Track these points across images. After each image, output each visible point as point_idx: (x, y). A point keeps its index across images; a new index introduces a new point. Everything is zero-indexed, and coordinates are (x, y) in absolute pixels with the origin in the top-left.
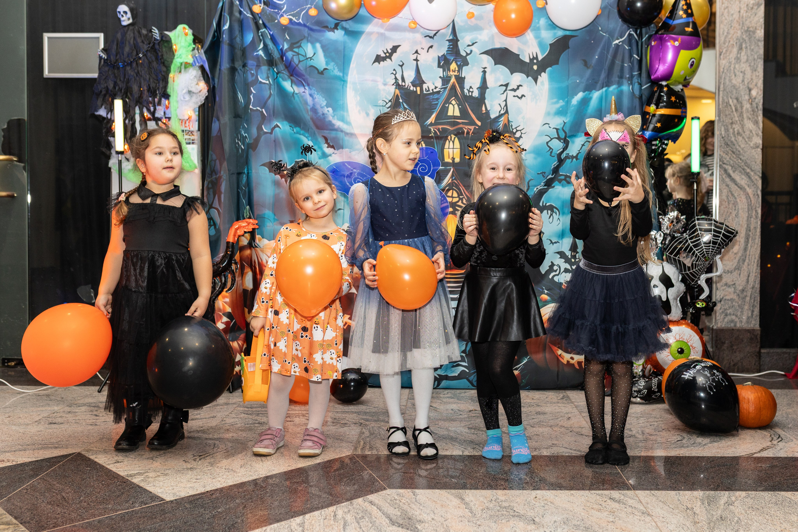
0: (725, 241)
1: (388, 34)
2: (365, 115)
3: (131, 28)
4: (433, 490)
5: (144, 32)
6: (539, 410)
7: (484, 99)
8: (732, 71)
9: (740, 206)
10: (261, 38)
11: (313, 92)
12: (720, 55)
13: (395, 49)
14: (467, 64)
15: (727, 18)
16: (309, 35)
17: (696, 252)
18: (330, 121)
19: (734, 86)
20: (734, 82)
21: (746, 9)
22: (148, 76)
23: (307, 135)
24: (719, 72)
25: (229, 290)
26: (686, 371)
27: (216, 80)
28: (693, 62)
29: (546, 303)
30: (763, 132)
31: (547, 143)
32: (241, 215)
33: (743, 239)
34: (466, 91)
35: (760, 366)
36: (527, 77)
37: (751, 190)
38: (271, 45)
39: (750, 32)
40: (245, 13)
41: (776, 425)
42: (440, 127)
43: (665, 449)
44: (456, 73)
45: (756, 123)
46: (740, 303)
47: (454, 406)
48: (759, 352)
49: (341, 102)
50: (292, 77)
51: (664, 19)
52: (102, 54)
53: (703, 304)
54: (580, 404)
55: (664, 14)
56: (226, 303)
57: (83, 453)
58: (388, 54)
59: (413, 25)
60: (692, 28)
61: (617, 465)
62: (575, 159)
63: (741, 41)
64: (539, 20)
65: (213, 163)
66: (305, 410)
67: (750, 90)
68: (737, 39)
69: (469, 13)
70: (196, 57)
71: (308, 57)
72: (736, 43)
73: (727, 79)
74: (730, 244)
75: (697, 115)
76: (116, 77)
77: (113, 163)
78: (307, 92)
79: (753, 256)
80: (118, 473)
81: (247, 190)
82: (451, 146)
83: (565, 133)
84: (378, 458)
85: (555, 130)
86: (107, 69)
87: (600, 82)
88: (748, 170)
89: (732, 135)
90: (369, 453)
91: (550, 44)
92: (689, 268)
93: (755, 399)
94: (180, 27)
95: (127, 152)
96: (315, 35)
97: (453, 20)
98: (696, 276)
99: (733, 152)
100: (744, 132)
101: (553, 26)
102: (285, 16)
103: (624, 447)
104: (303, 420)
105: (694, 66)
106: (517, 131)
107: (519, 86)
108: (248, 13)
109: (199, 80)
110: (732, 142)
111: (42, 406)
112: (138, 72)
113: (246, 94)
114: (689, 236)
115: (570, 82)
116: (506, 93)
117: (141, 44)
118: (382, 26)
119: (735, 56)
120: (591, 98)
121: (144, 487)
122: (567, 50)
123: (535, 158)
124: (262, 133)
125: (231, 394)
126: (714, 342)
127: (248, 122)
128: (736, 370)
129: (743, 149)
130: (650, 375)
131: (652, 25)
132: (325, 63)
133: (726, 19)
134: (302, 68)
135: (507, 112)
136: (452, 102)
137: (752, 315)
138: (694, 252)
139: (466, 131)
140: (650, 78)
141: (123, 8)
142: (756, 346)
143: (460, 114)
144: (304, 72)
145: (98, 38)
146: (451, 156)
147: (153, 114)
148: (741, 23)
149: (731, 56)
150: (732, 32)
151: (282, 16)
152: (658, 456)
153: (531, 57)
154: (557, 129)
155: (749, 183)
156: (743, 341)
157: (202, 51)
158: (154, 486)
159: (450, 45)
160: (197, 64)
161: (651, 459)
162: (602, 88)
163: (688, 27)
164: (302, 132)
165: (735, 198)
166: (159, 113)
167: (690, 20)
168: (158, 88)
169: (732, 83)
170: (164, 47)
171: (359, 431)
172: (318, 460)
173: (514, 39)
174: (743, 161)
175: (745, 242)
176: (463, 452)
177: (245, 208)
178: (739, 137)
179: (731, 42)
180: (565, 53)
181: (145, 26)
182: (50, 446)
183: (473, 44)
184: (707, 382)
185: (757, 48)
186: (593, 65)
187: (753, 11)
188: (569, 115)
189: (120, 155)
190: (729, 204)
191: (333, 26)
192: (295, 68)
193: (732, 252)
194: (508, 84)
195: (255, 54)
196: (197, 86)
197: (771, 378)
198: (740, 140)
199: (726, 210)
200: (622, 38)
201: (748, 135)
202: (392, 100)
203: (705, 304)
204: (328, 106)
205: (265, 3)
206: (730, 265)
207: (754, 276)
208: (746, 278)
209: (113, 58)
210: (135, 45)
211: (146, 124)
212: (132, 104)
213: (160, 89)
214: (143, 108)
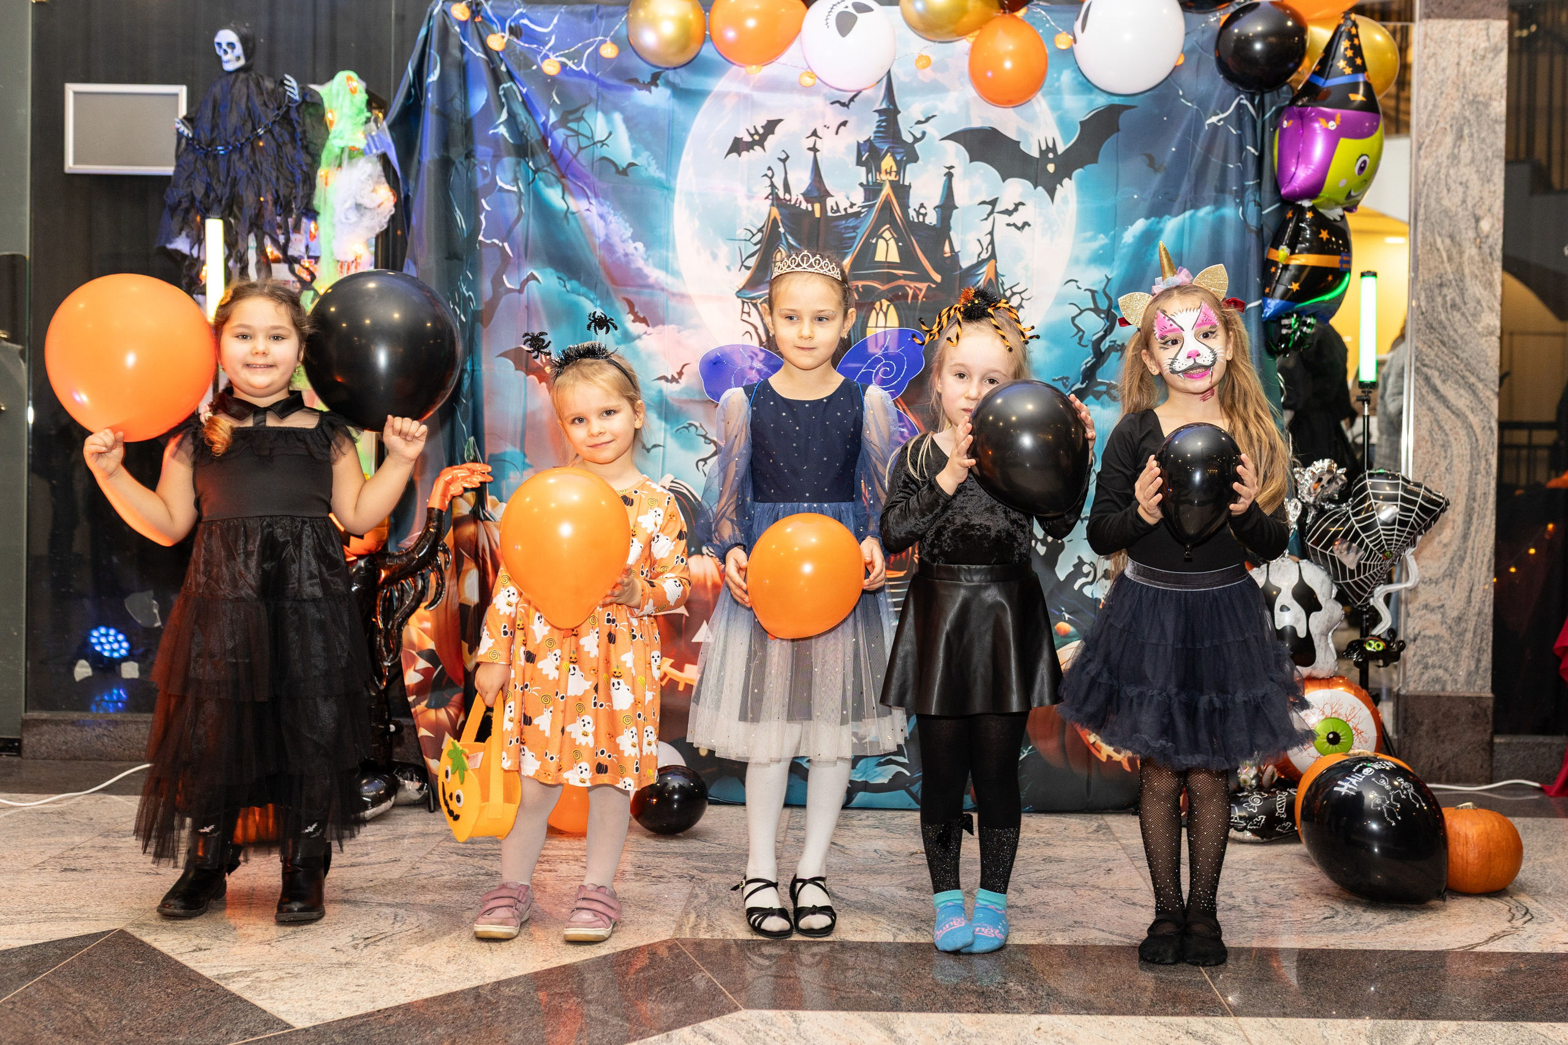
0: (1424, 520)
1: (757, 96)
2: (710, 258)
3: (242, 76)
4: (834, 1013)
5: (269, 84)
6: (1051, 854)
7: (949, 229)
8: (1443, 182)
9: (1456, 449)
10: (503, 100)
12: (1419, 149)
13: (771, 126)
14: (915, 159)
15: (1434, 75)
16: (599, 95)
17: (1367, 541)
18: (639, 269)
19: (1446, 212)
20: (1446, 202)
21: (1470, 58)
22: (274, 174)
23: (592, 296)
24: (1417, 184)
25: (431, 605)
26: (1343, 779)
27: (412, 183)
28: (1364, 162)
29: (1067, 638)
30: (1502, 304)
31: (1073, 319)
32: (457, 455)
33: (1461, 516)
34: (912, 213)
35: (1493, 772)
36: (1035, 187)
37: (1477, 419)
38: (522, 115)
39: (1478, 104)
40: (472, 49)
41: (1522, 889)
42: (860, 284)
43: (1299, 933)
44: (893, 177)
45: (1490, 284)
46: (1453, 643)
47: (880, 845)
48: (1491, 743)
49: (662, 231)
50: (563, 180)
51: (1307, 77)
52: (182, 128)
53: (1378, 646)
54: (1131, 841)
55: (1308, 66)
57: (130, 930)
58: (756, 137)
59: (808, 81)
60: (1365, 95)
61: (1203, 965)
63: (1462, 121)
64: (1060, 73)
66: (580, 849)
67: (1477, 220)
68: (1452, 118)
69: (921, 57)
70: (372, 137)
71: (596, 139)
72: (1451, 126)
73: (1433, 196)
74: (1435, 526)
75: (1372, 269)
76: (210, 174)
78: (594, 209)
79: (1481, 551)
80: (200, 971)
81: (470, 404)
82: (881, 322)
83: (1109, 299)
84: (725, 947)
85: (1089, 294)
86: (192, 157)
87: (1179, 199)
88: (1473, 380)
89: (1441, 309)
90: (707, 936)
91: (1082, 123)
92: (1352, 572)
93: (1479, 836)
94: (342, 76)
96: (612, 96)
97: (889, 72)
98: (1364, 590)
99: (1443, 343)
100: (1465, 304)
101: (1087, 85)
102: (553, 57)
103: (1217, 928)
104: (575, 868)
105: (1366, 171)
106: (1013, 294)
107: (1017, 206)
108: (477, 51)
109: (378, 183)
110: (1440, 322)
111: (49, 835)
112: (255, 165)
113: (473, 211)
114: (1353, 509)
115: (1119, 198)
116: (991, 218)
117: (259, 109)
118: (746, 80)
119: (1448, 151)
120: (1161, 231)
121: (252, 1001)
122: (1114, 136)
123: (1049, 349)
124: (501, 290)
125: (431, 815)
126: (1400, 722)
127: (476, 268)
128: (1444, 777)
129: (1462, 337)
130: (1272, 786)
131: (1285, 88)
132: (630, 152)
133: (1431, 78)
134: (584, 163)
135: (993, 256)
136: (884, 235)
137: (1477, 667)
138: (1363, 540)
139: (911, 292)
140: (1279, 192)
141: (226, 36)
142: (1485, 730)
143: (901, 258)
144: (587, 171)
145: (176, 95)
146: (881, 342)
147: (284, 249)
148: (1461, 85)
149: (1441, 151)
150: (1442, 103)
151: (546, 57)
152: (1284, 949)
153: (1044, 148)
154: (1093, 292)
155: (1473, 405)
156: (1458, 719)
157: (385, 125)
158: (272, 998)
159: (882, 121)
160: (374, 151)
161: (1270, 955)
162: (1184, 211)
163: (1356, 92)
164: (583, 290)
165: (1447, 435)
166: (297, 248)
167: (1361, 78)
168: (295, 198)
169: (1442, 205)
170: (307, 116)
171: (688, 891)
172: (603, 950)
173: (1010, 112)
174: (1462, 360)
175: (1465, 522)
176: (895, 937)
177: (466, 441)
178: (1455, 313)
179: (1442, 124)
180: (1109, 140)
181: (271, 74)
182: (63, 915)
183: (927, 120)
184: (1384, 801)
185: (1492, 135)
186: (1165, 164)
187: (1486, 63)
188: (1117, 263)
190: (1433, 446)
191: (648, 79)
192: (571, 161)
193: (1440, 542)
194: (996, 200)
195: (491, 132)
196: (374, 194)
197: (1516, 795)
198: (1456, 319)
199: (1428, 457)
200: (1223, 113)
201: (1472, 310)
202: (764, 229)
203: (1382, 645)
204: (635, 238)
205: (513, 31)
206: (1435, 567)
207: (1481, 590)
208: (1467, 593)
209: (204, 136)
210: (250, 112)
211: (270, 271)
212: (242, 228)
213: (299, 200)
214: (263, 238)
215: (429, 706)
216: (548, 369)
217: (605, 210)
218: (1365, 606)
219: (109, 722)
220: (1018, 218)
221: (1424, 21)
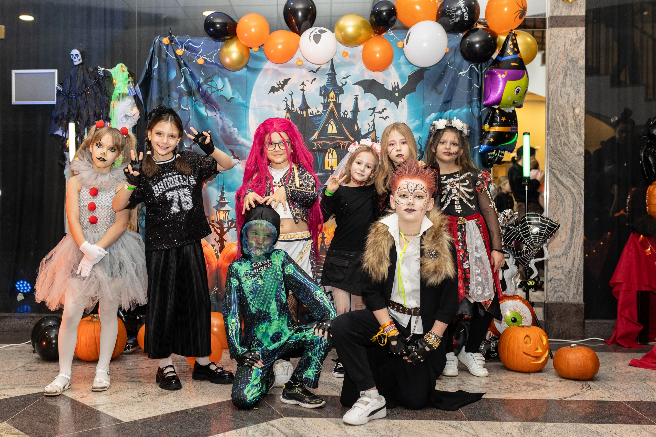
0: (549, 233)
1: (280, 69)
3: (81, 66)
5: (91, 70)
7: (357, 119)
8: (559, 94)
9: (566, 202)
10: (183, 74)
11: (222, 116)
12: (549, 80)
13: (286, 81)
16: (220, 71)
17: (526, 241)
18: (236, 138)
19: (561, 106)
20: (560, 102)
21: (570, 43)
22: (94, 104)
24: (548, 95)
28: (519, 89)
30: (585, 143)
33: (569, 230)
34: (342, 114)
35: (584, 335)
36: (391, 103)
37: (575, 190)
38: (190, 80)
40: (170, 55)
41: (600, 378)
42: (322, 142)
43: (496, 393)
44: (334, 100)
45: (579, 135)
46: (567, 282)
48: (584, 323)
49: (244, 124)
50: (206, 104)
52: (59, 87)
53: (532, 283)
58: (280, 86)
59: (300, 63)
63: (566, 69)
64: (400, 57)
67: (574, 109)
68: (563, 68)
70: (131, 89)
71: (218, 88)
72: (562, 71)
73: (555, 100)
74: (556, 235)
75: (528, 132)
76: (70, 105)
77: (67, 172)
78: (218, 115)
79: (578, 245)
80: (86, 404)
82: (330, 157)
83: (421, 145)
86: (62, 98)
88: (573, 174)
89: (559, 146)
91: (409, 76)
92: (521, 253)
94: (119, 65)
96: (224, 71)
97: (332, 58)
98: (526, 261)
99: (561, 159)
100: (569, 143)
101: (409, 63)
102: (201, 57)
105: (520, 93)
107: (383, 110)
108: (172, 56)
109: (133, 106)
110: (559, 151)
112: (87, 101)
114: (521, 229)
115: (424, 106)
116: (373, 115)
117: (89, 79)
119: (561, 81)
121: (106, 413)
122: (422, 81)
126: (546, 314)
128: (564, 337)
129: (568, 157)
130: (491, 339)
132: (231, 93)
133: (554, 52)
134: (214, 98)
135: (374, 130)
136: (331, 123)
137: (577, 292)
139: (342, 145)
141: (75, 52)
142: (581, 317)
143: (337, 132)
144: (215, 100)
145: (53, 73)
146: (330, 165)
148: (566, 54)
149: (558, 81)
150: (558, 62)
151: (199, 57)
153: (394, 87)
155: (574, 184)
156: (569, 313)
157: (137, 85)
159: (329, 78)
165: (563, 197)
167: (517, 56)
168: (102, 113)
169: (559, 103)
170: (106, 82)
173: (380, 73)
174: (568, 166)
175: (571, 232)
178: (565, 147)
180: (420, 83)
181: (92, 65)
183: (347, 77)
185: (579, 74)
186: (444, 93)
187: (576, 44)
188: (424, 131)
190: (557, 201)
192: (209, 97)
193: (561, 241)
194: (375, 108)
195: (178, 87)
196: (132, 111)
197: (593, 344)
198: (566, 150)
199: (555, 206)
200: (465, 71)
201: (572, 146)
203: (534, 283)
204: (234, 126)
205: (186, 48)
206: (559, 251)
207: (578, 260)
208: (572, 262)
209: (67, 90)
210: (84, 81)
212: (82, 126)
213: (104, 114)
218: (527, 267)
219: (31, 317)
220: (384, 115)
221: (550, 29)
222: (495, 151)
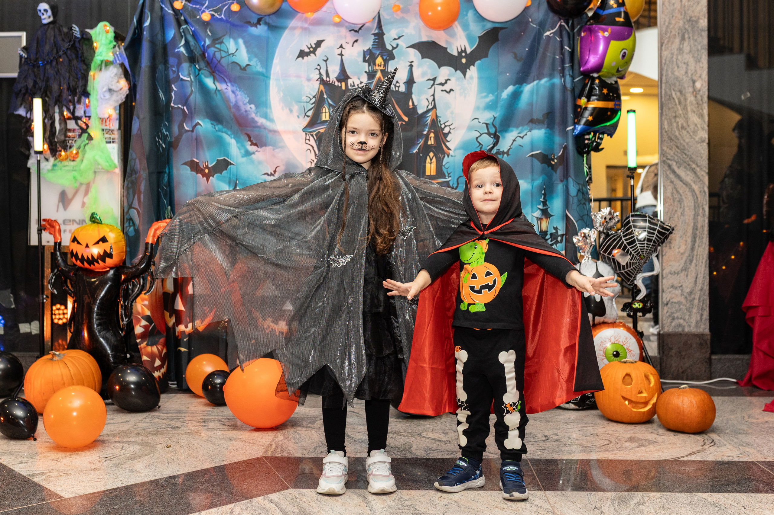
0: (660, 238)
1: (311, 28)
2: (289, 111)
3: (51, 26)
5: (65, 30)
7: (411, 93)
8: (675, 63)
9: (686, 203)
10: (183, 34)
12: (662, 45)
13: (319, 44)
15: (668, 7)
16: (231, 30)
17: (631, 250)
18: (253, 119)
19: (677, 78)
20: (677, 73)
22: (68, 75)
23: (229, 133)
24: (661, 64)
25: (147, 292)
27: (137, 78)
28: (625, 53)
30: (709, 126)
31: (477, 138)
32: (162, 216)
33: (690, 238)
35: (711, 374)
37: (697, 187)
38: (192, 41)
39: (692, 22)
40: (166, 9)
44: (382, 68)
45: (701, 116)
46: (688, 306)
48: (710, 359)
49: (264, 99)
50: (214, 74)
53: (640, 305)
56: (145, 305)
58: (312, 49)
59: (337, 20)
60: (624, 18)
62: (505, 155)
63: (684, 31)
64: (467, 12)
65: (133, 161)
66: (222, 416)
67: (694, 82)
68: (679, 29)
69: (395, 6)
70: (117, 55)
71: (230, 53)
72: (678, 33)
73: (670, 70)
76: (35, 76)
77: (32, 163)
78: (230, 88)
79: (701, 256)
81: (168, 190)
83: (495, 128)
85: (485, 125)
86: (26, 67)
87: (531, 76)
88: (694, 166)
89: (676, 129)
90: (280, 455)
92: (623, 266)
94: (101, 24)
95: (46, 152)
96: (237, 30)
97: (379, 13)
98: (631, 275)
99: (678, 147)
100: (689, 126)
101: (481, 18)
102: (207, 11)
105: (627, 57)
106: (446, 126)
107: (447, 80)
108: (169, 9)
109: (120, 78)
110: (676, 136)
112: (58, 70)
113: (168, 91)
114: (623, 233)
116: (433, 88)
117: (60, 42)
118: (306, 20)
119: (677, 46)
120: (522, 92)
124: (183, 131)
126: (661, 348)
127: (169, 120)
128: (685, 377)
129: (687, 144)
131: (583, 16)
132: (247, 59)
133: (667, 9)
134: (224, 65)
135: (435, 107)
137: (701, 318)
138: (628, 249)
140: (582, 69)
141: (43, 6)
142: (706, 352)
144: (226, 69)
145: (20, 37)
147: (73, 113)
148: (683, 12)
149: (673, 46)
150: (673, 22)
151: (204, 11)
153: (460, 50)
154: (487, 125)
155: (695, 179)
156: (691, 346)
157: (122, 49)
159: (376, 39)
160: (118, 62)
162: (534, 81)
163: (620, 17)
164: (225, 130)
165: (681, 195)
166: (79, 112)
167: (622, 10)
168: (78, 87)
169: (674, 75)
170: (84, 45)
171: (274, 435)
173: (442, 32)
174: (688, 156)
175: (692, 241)
177: (166, 208)
178: (683, 131)
179: (673, 33)
180: (494, 45)
181: (66, 25)
183: (399, 38)
185: (700, 38)
186: (523, 57)
188: (499, 109)
189: (38, 155)
190: (674, 201)
191: (255, 21)
192: (217, 64)
193: (679, 252)
194: (436, 78)
195: (176, 50)
196: (118, 84)
198: (684, 134)
199: (671, 208)
200: (552, 29)
201: (692, 129)
202: (316, 96)
203: (642, 304)
204: (250, 102)
206: (677, 266)
207: (702, 278)
208: (694, 279)
209: (33, 57)
210: (55, 44)
211: (66, 123)
212: (52, 103)
213: (80, 87)
214: (62, 107)
215: (147, 345)
216: (207, 171)
217: (234, 88)
218: (631, 285)
220: (447, 87)
222: (592, 134)
